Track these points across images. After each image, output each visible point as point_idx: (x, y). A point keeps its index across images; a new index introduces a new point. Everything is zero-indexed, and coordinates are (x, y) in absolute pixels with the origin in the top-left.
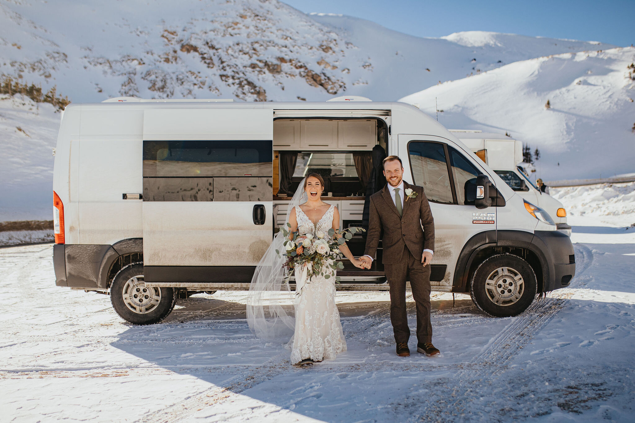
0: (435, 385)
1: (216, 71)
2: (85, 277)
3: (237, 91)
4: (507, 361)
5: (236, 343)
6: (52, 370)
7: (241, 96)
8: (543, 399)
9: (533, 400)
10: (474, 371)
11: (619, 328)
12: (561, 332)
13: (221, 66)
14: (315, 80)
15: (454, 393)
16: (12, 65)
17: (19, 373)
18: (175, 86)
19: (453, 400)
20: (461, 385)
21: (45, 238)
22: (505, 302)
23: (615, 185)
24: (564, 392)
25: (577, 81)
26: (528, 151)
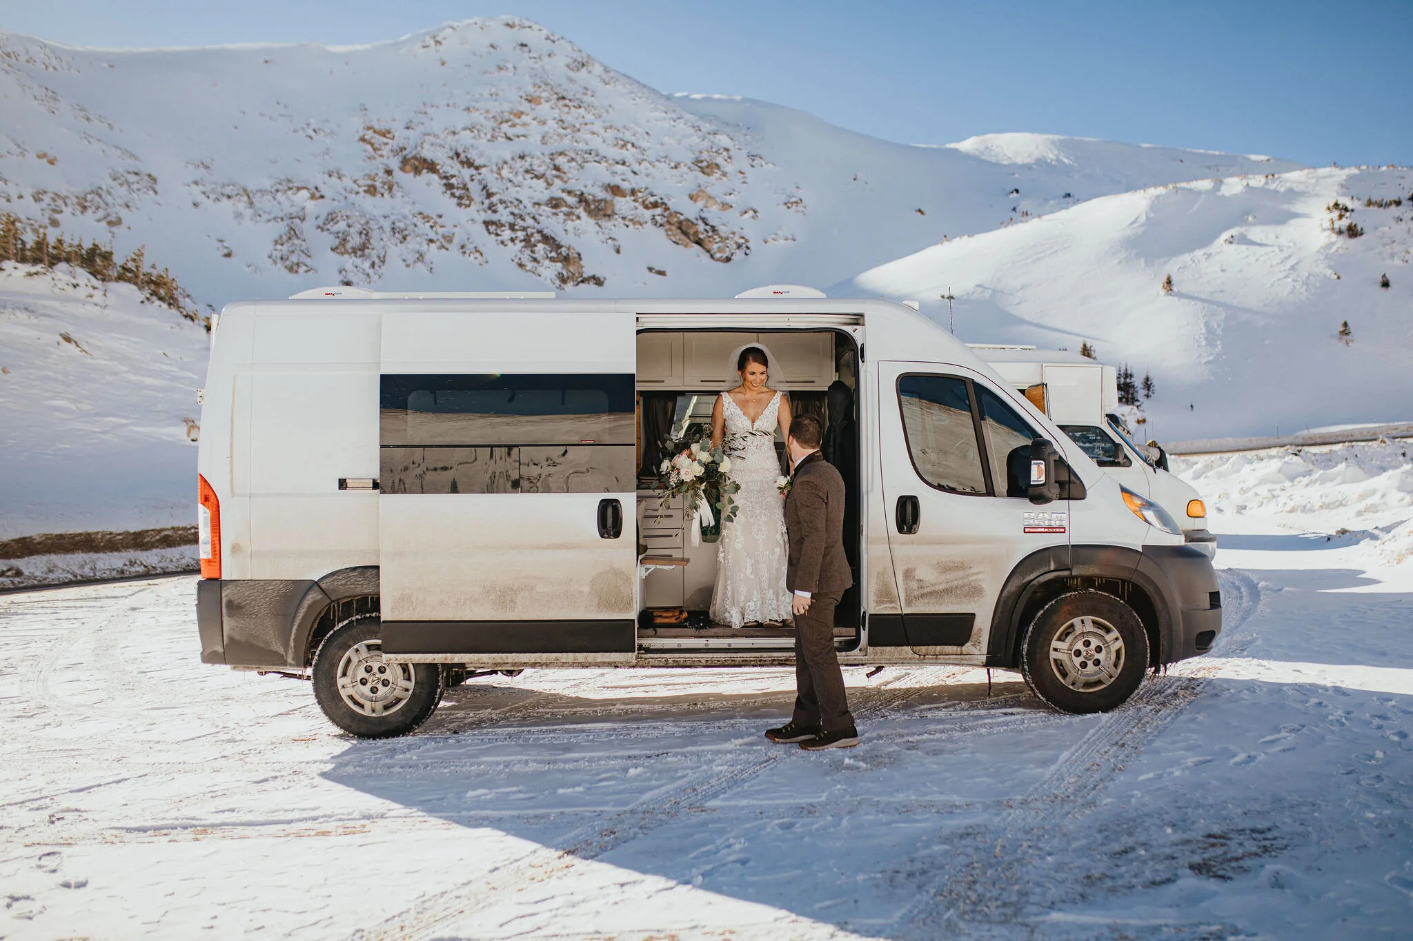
0: (962, 837)
1: (477, 212)
2: (261, 645)
3: (520, 255)
4: (1094, 792)
5: (571, 770)
6: (213, 826)
7: (530, 265)
8: (1161, 858)
9: (1143, 858)
10: (1033, 813)
11: (1305, 730)
12: (1195, 740)
13: (487, 202)
14: (685, 233)
15: (998, 850)
16: (37, 198)
17: (149, 833)
18: (389, 243)
19: (996, 863)
20: (1010, 836)
21: (126, 568)
22: (1088, 685)
23: (1306, 449)
24: (1200, 845)
25: (1225, 235)
26: (1128, 380)
